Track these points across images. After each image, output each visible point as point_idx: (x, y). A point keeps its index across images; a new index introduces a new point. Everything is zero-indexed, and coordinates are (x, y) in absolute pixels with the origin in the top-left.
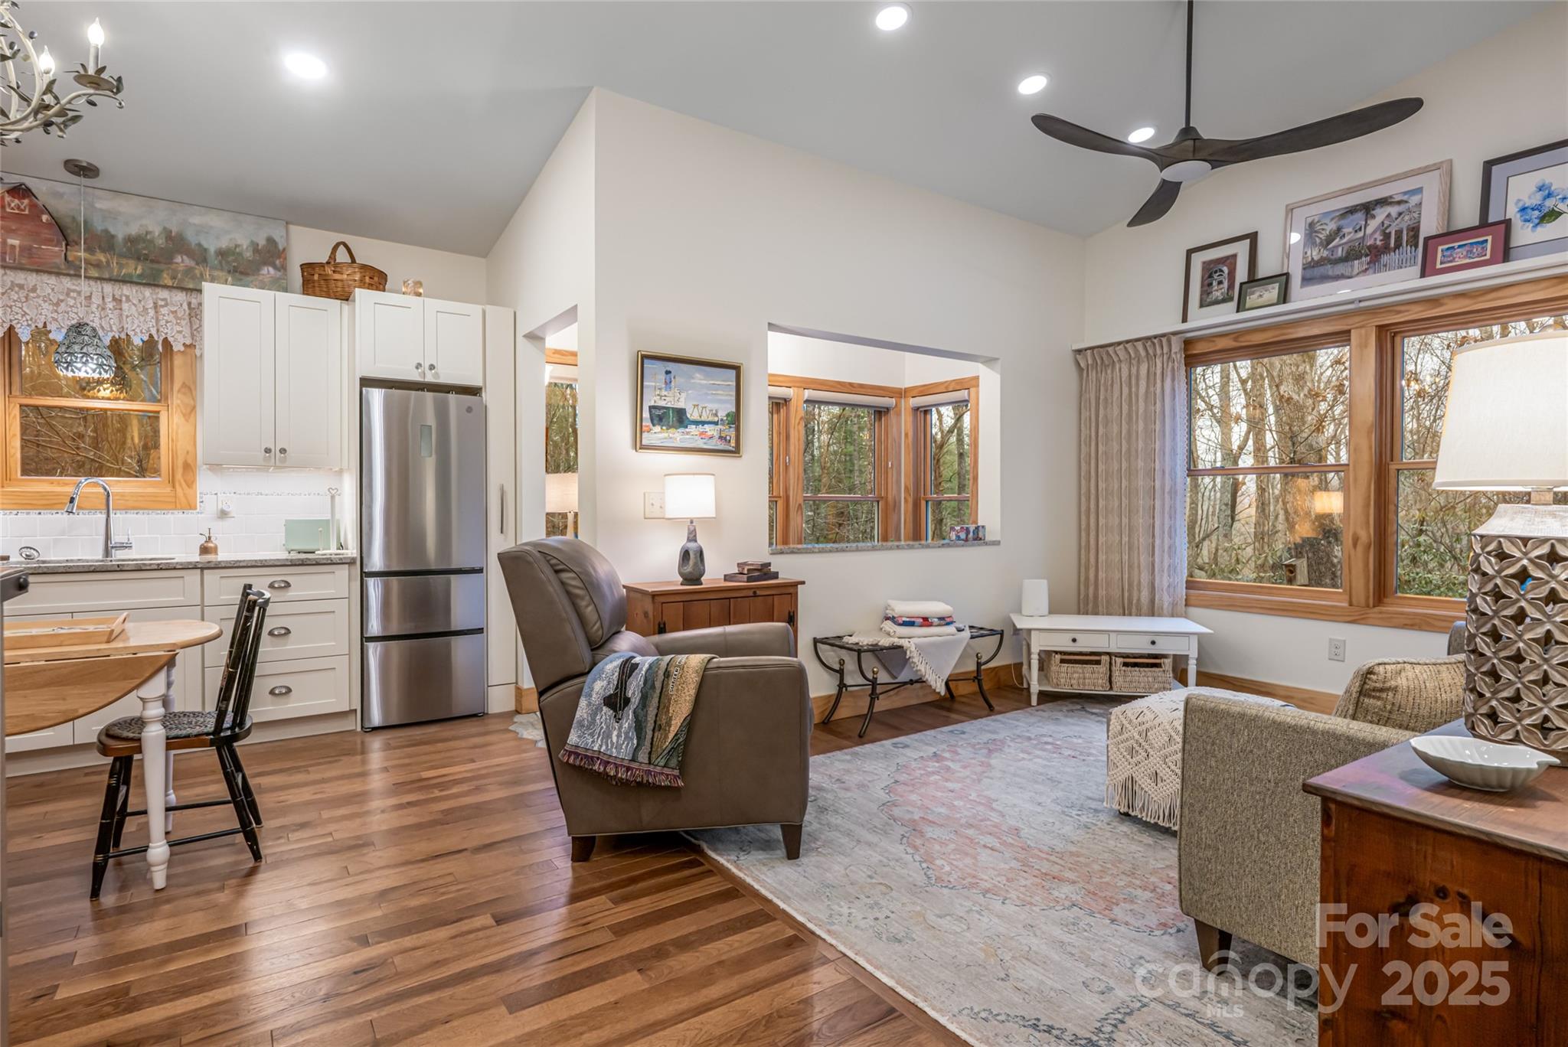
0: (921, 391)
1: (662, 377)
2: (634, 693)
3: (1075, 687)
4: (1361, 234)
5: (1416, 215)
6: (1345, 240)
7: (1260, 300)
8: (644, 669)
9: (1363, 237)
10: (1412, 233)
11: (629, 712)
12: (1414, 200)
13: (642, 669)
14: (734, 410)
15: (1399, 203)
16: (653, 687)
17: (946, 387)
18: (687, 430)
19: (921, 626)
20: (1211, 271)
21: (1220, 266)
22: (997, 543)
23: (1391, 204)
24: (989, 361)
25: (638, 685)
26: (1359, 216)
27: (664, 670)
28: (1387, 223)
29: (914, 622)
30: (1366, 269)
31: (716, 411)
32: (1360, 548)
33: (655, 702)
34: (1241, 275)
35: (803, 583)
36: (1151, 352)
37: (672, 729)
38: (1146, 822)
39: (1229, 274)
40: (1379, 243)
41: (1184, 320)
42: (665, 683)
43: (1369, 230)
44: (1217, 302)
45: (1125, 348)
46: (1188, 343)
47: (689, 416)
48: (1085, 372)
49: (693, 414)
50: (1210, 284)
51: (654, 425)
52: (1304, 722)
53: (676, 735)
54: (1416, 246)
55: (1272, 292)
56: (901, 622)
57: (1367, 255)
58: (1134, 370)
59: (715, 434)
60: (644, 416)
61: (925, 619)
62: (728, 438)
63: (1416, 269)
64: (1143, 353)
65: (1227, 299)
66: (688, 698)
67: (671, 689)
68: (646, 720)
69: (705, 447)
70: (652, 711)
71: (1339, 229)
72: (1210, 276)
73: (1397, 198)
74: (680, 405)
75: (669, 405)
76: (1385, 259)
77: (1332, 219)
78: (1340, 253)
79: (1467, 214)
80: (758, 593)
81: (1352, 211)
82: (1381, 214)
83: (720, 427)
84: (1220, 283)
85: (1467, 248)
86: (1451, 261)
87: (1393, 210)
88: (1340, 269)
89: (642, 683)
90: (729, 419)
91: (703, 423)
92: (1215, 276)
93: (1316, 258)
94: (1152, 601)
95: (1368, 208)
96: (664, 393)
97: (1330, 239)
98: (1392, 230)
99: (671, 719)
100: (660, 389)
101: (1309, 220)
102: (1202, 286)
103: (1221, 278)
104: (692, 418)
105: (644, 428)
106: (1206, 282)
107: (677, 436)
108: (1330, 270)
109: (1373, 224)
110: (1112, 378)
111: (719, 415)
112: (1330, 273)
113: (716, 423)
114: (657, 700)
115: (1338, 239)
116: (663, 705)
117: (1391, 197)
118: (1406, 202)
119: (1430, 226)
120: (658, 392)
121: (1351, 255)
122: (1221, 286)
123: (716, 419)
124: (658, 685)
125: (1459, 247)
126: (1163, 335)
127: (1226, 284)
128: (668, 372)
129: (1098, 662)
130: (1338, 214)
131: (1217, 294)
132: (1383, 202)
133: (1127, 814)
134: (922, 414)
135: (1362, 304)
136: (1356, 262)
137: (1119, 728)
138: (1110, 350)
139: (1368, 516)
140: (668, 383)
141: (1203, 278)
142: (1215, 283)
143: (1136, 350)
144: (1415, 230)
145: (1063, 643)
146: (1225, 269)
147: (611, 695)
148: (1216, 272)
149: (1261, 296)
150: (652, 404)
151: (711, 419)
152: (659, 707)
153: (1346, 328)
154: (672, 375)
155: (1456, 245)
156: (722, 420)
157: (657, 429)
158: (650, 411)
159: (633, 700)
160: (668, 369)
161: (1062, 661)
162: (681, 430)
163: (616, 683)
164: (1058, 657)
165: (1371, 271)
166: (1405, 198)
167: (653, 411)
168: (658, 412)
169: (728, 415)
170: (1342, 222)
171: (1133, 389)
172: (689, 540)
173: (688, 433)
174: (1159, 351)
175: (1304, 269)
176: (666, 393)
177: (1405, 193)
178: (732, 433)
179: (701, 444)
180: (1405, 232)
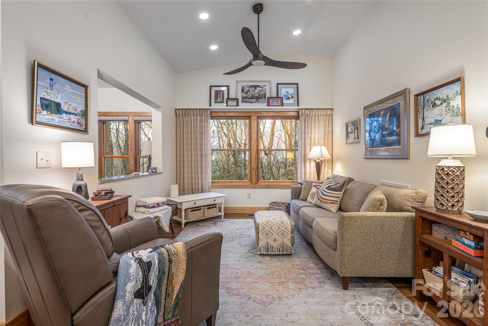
0: (104, 114)
1: (49, 81)
2: (153, 282)
3: (195, 218)
4: (254, 93)
5: (265, 91)
6: (251, 93)
7: (232, 104)
8: (157, 263)
9: (255, 94)
10: (264, 95)
11: (152, 296)
12: (264, 88)
13: (155, 264)
14: (84, 109)
15: (262, 87)
16: (164, 272)
17: (117, 114)
18: (62, 116)
19: (157, 207)
20: (217, 93)
21: (220, 93)
22: (161, 173)
23: (260, 87)
24: (157, 107)
25: (155, 275)
26: (253, 88)
27: (168, 259)
28: (259, 92)
29: (155, 206)
30: (256, 102)
31: (76, 108)
32: (254, 170)
33: (165, 281)
34: (226, 97)
35: (131, 196)
36: (201, 113)
37: (175, 293)
38: (281, 254)
39: (222, 95)
40: (258, 96)
41: (210, 106)
42: (170, 267)
43: (256, 92)
44: (219, 102)
45: (193, 111)
46: (211, 112)
47: (62, 108)
48: (179, 116)
49: (64, 107)
50: (217, 97)
51: (43, 110)
52: (374, 215)
53: (177, 295)
54: (266, 99)
55: (235, 103)
56: (150, 207)
57: (256, 98)
58: (195, 118)
59: (76, 120)
60: (37, 103)
61: (158, 204)
62: (82, 123)
63: (266, 104)
64: (199, 114)
65: (222, 102)
66: (182, 271)
67: (174, 270)
68: (161, 295)
69: (71, 127)
70: (164, 287)
71: (249, 90)
72: (217, 95)
73: (261, 86)
74: (58, 101)
75: (52, 99)
76: (259, 100)
77: (247, 87)
78: (250, 96)
79: (274, 95)
80: (116, 204)
81: (251, 86)
82: (258, 89)
83: (77, 117)
84: (220, 97)
85: (276, 101)
86: (273, 104)
87: (261, 89)
88: (250, 100)
89: (157, 273)
90: (82, 113)
91: (70, 113)
92: (219, 95)
93: (244, 96)
94: (202, 188)
95: (255, 87)
96: (49, 91)
97: (247, 93)
98: (261, 93)
99: (174, 287)
100: (47, 88)
101: (242, 86)
102: (215, 97)
103: (220, 96)
104: (64, 109)
105: (37, 111)
106: (216, 96)
107: (56, 119)
108: (247, 100)
109: (256, 91)
110: (188, 120)
111: (77, 110)
112: (248, 101)
113: (76, 115)
114: (166, 279)
115: (249, 93)
116: (170, 282)
117: (260, 86)
118: (263, 88)
119: (268, 95)
120: (45, 90)
121: (252, 98)
122: (220, 98)
123: (76, 112)
124: (166, 270)
125: (274, 101)
126: (206, 109)
127: (221, 98)
128: (51, 79)
129: (200, 209)
130: (249, 86)
131: (219, 100)
132: (258, 86)
133: (261, 254)
134: (102, 123)
135: (256, 110)
136: (253, 99)
137: (263, 228)
138: (189, 111)
139: (256, 162)
140: (51, 86)
141: (215, 95)
142: (218, 97)
143: (196, 112)
144: (265, 95)
145: (192, 205)
146: (221, 94)
147: (140, 289)
148: (219, 94)
149: (232, 103)
150: (42, 96)
151: (73, 112)
152: (167, 283)
153: (251, 115)
154: (54, 81)
155: (274, 100)
156: (79, 113)
157: (45, 112)
158: (41, 101)
159: (153, 286)
160: (52, 77)
161: (191, 211)
162: (58, 115)
163: (141, 279)
164: (190, 210)
165: (257, 102)
166: (263, 87)
167: (43, 101)
168: (45, 102)
169: (81, 111)
170: (250, 89)
171: (195, 124)
172: (78, 179)
173: (62, 118)
174: (204, 113)
175: (242, 98)
176: (50, 92)
177: (263, 86)
178: (83, 121)
179: (68, 125)
180: (263, 95)
